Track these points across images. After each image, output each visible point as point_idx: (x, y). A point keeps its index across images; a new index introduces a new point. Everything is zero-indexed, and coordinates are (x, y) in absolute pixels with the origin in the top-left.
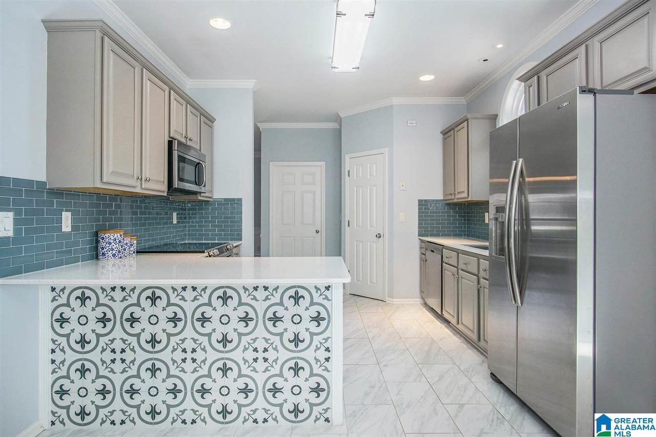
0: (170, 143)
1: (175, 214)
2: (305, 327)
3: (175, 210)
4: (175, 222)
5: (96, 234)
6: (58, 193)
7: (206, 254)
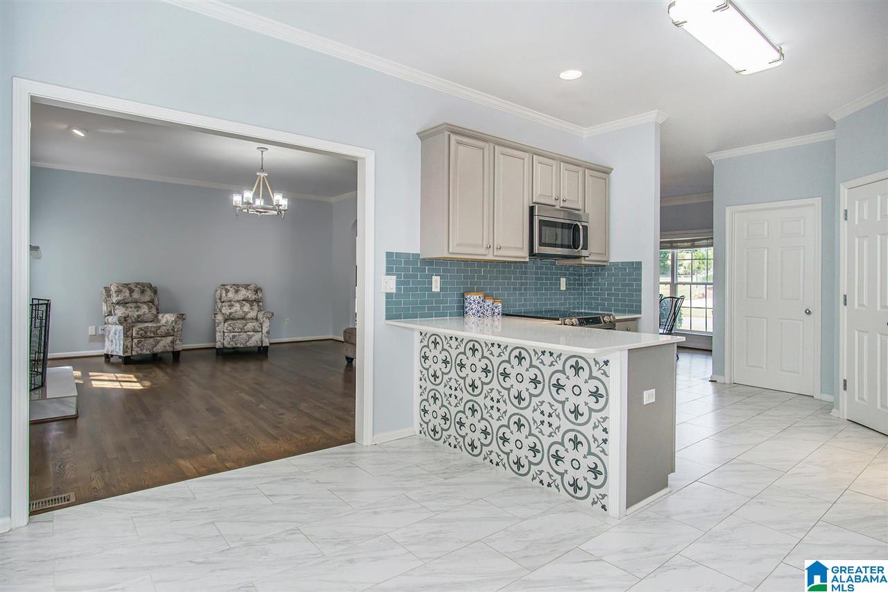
0: (532, 209)
1: (563, 280)
2: (584, 401)
3: (564, 275)
4: (563, 287)
5: (463, 295)
6: (430, 262)
7: (560, 322)
